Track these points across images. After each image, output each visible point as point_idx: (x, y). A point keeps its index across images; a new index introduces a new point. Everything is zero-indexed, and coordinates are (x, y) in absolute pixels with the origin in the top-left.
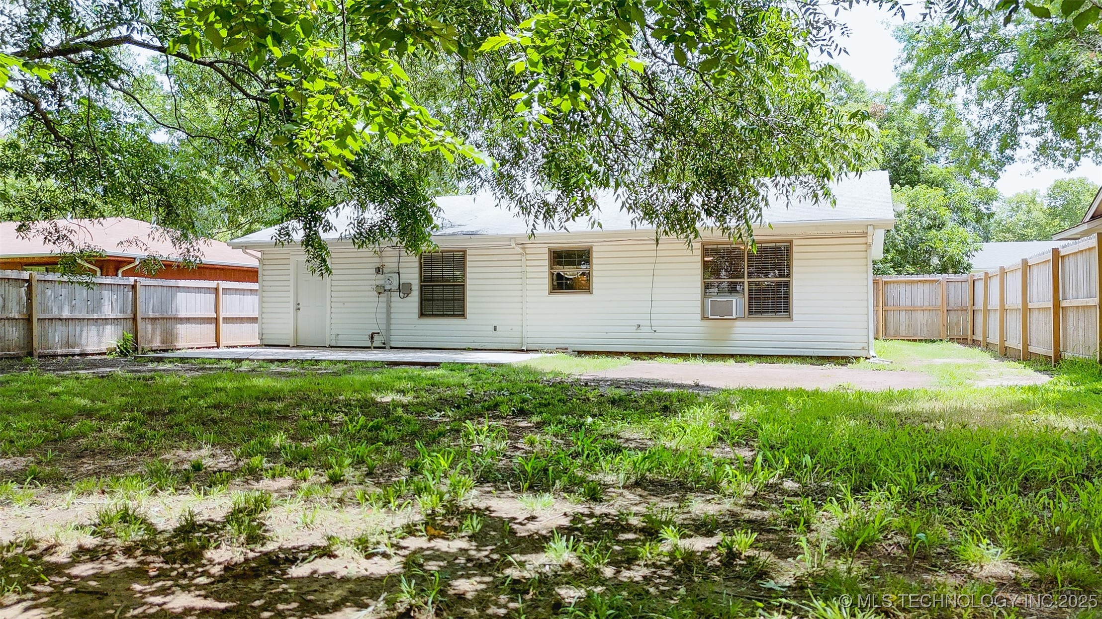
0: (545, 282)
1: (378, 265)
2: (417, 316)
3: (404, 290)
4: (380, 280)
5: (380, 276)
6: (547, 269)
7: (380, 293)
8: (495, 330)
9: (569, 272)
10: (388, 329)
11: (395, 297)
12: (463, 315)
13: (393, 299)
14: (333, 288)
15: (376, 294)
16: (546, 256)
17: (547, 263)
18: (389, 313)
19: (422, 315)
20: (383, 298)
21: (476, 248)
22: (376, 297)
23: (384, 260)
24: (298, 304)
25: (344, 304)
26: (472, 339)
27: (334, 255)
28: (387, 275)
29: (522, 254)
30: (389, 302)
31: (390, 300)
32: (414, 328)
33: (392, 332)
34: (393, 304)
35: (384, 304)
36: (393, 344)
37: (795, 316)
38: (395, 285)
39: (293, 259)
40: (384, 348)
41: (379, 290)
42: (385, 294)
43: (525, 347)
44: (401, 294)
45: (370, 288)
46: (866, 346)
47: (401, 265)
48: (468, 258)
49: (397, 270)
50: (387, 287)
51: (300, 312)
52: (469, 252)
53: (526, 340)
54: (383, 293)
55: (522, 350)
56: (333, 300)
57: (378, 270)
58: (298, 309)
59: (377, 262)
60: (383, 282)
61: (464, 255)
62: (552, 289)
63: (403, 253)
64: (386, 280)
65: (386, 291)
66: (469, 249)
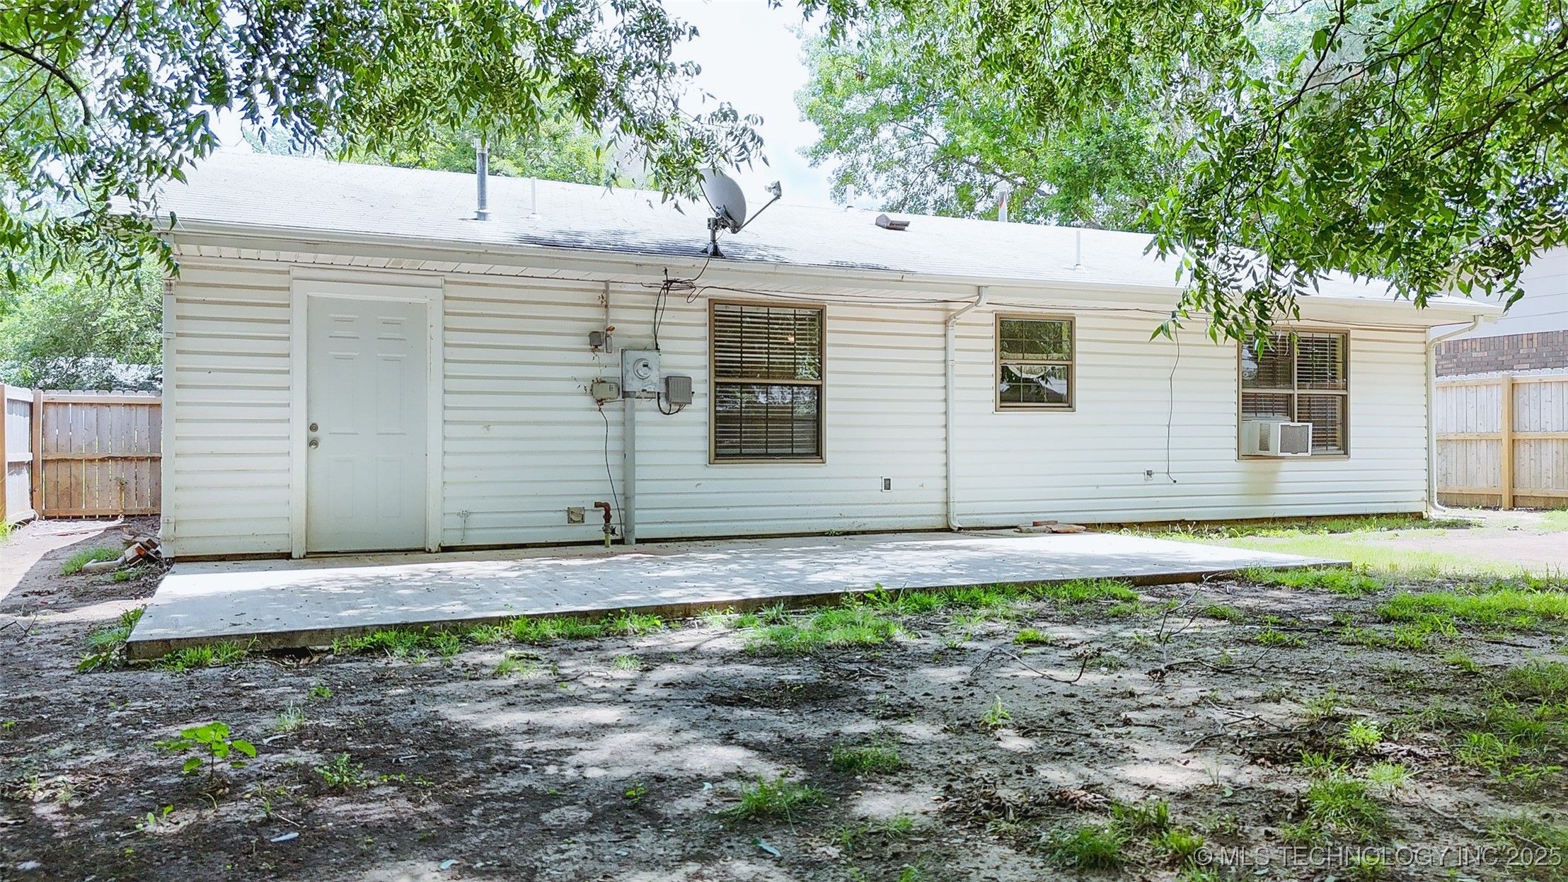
0: (987, 385)
1: (595, 326)
2: (703, 458)
3: (675, 394)
4: (605, 365)
5: (602, 357)
6: (991, 357)
7: (600, 402)
8: (888, 487)
9: (1027, 366)
10: (627, 497)
11: (646, 412)
12: (817, 452)
13: (639, 416)
14: (450, 446)
15: (587, 401)
16: (991, 331)
17: (991, 344)
18: (627, 456)
19: (717, 456)
20: (612, 413)
21: (845, 304)
22: (592, 410)
23: (614, 314)
24: (313, 428)
25: (488, 427)
26: (836, 510)
27: (454, 291)
28: (632, 356)
29: (945, 323)
30: (628, 424)
31: (632, 419)
32: (699, 489)
33: (639, 501)
34: (639, 431)
35: (615, 431)
36: (640, 531)
37: (1352, 451)
38: (654, 381)
39: (301, 291)
40: (621, 542)
41: (603, 391)
42: (618, 404)
43: (955, 524)
44: (663, 404)
45: (573, 386)
46: (1425, 495)
47: (662, 331)
48: (830, 325)
49: (649, 342)
50: (634, 385)
51: (317, 452)
52: (830, 311)
53: (956, 508)
54: (612, 400)
55: (948, 530)
56: (450, 415)
57: (598, 340)
58: (313, 443)
59: (591, 317)
60: (612, 373)
61: (818, 316)
62: (1002, 401)
63: (673, 300)
64: (629, 367)
65: (626, 395)
66: (835, 303)
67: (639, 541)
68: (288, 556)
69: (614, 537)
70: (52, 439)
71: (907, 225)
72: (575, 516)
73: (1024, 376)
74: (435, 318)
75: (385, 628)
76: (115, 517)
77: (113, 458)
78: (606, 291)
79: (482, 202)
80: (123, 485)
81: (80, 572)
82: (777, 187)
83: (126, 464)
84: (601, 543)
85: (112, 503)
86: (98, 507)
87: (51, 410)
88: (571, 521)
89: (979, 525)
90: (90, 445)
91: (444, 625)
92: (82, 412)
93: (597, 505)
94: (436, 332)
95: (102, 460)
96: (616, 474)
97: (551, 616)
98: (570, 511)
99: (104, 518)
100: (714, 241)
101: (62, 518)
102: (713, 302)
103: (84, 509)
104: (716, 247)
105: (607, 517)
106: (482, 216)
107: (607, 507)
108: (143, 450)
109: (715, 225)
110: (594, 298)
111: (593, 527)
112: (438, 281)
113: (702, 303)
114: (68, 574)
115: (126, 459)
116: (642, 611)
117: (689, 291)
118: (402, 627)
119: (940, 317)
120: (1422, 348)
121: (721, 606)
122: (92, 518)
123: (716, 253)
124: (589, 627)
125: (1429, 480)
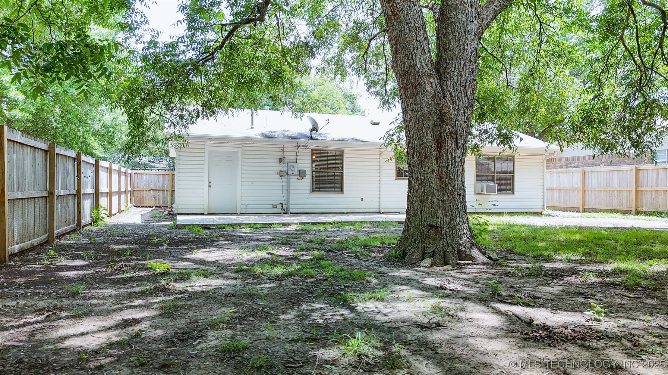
0: (393, 172)
1: (280, 157)
2: (309, 192)
3: (301, 174)
4: (283, 167)
5: (282, 164)
6: (394, 164)
7: (281, 176)
8: (362, 201)
10: (288, 201)
11: (293, 179)
12: (341, 191)
13: (291, 180)
15: (278, 176)
17: (394, 161)
18: (288, 190)
19: (313, 191)
20: (284, 179)
21: (350, 150)
22: (279, 178)
23: (285, 153)
24: (210, 183)
25: (252, 183)
26: (347, 206)
27: (244, 148)
28: (289, 164)
29: (380, 155)
30: (289, 182)
31: (290, 181)
32: (307, 200)
33: (291, 203)
34: (291, 184)
35: (285, 184)
36: (292, 211)
37: (515, 193)
38: (295, 171)
39: (207, 149)
40: (286, 213)
41: (282, 174)
42: (286, 177)
43: (382, 211)
44: (298, 177)
45: (274, 172)
46: (542, 207)
47: (298, 158)
48: (345, 156)
49: (295, 161)
50: (290, 172)
51: (211, 189)
52: (345, 152)
53: (382, 207)
54: (285, 176)
55: (380, 213)
56: (243, 180)
57: (281, 161)
58: (210, 186)
59: (279, 155)
60: (284, 169)
61: (342, 153)
62: (397, 176)
63: (301, 150)
64: (289, 167)
65: (288, 175)
66: (346, 150)
67: (291, 213)
68: (203, 214)
69: (284, 212)
70: (136, 184)
71: (379, 123)
72: (274, 206)
73: (404, 169)
74: (240, 155)
75: (225, 224)
76: (153, 207)
77: (152, 190)
78: (283, 148)
79: (252, 125)
80: (155, 197)
81: (155, 217)
82: (328, 120)
83: (156, 191)
84: (281, 213)
85: (152, 203)
86: (148, 204)
87: (136, 175)
88: (273, 207)
89: (389, 212)
90: (146, 186)
91: (237, 224)
92: (144, 176)
93: (280, 203)
94: (240, 159)
95: (149, 190)
96: (285, 195)
97: (259, 224)
98: (273, 205)
99: (150, 207)
100: (311, 134)
101: (138, 207)
102: (312, 150)
103: (144, 205)
104: (311, 136)
105: (282, 206)
106: (252, 128)
107: (282, 204)
108: (160, 188)
109: (311, 130)
110: (280, 149)
111: (279, 210)
112: (240, 146)
113: (310, 150)
114: (153, 217)
115: (155, 190)
116: (279, 224)
117: (306, 147)
118: (228, 224)
119: (378, 153)
120: (542, 161)
121: (295, 223)
122: (146, 207)
123: (311, 138)
124: (267, 226)
125: (543, 202)
